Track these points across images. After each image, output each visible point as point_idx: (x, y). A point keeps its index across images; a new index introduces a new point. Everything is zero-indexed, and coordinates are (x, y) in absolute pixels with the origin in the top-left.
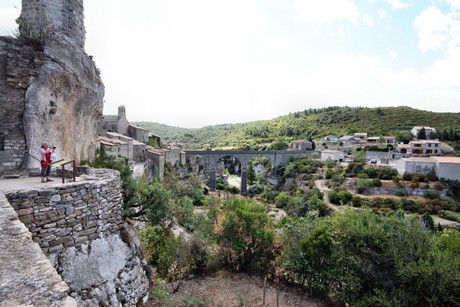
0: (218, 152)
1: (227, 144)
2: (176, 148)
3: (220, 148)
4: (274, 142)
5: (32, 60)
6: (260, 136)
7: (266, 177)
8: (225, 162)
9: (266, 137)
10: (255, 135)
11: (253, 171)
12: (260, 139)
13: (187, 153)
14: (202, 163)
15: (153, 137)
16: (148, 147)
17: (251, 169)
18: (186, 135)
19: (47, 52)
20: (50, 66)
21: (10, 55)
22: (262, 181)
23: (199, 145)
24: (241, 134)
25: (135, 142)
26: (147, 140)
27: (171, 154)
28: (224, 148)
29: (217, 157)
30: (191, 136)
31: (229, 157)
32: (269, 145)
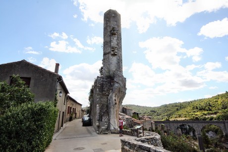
0: (174, 122)
1: (180, 116)
2: (149, 119)
3: (176, 119)
4: (218, 114)
5: (111, 84)
6: (204, 110)
7: (220, 141)
8: (182, 129)
9: (210, 110)
10: (201, 109)
11: (207, 136)
12: (206, 112)
13: (156, 122)
14: (165, 129)
15: (135, 113)
16: (133, 119)
17: (204, 134)
18: (151, 111)
19: (115, 80)
20: (116, 85)
21: (104, 83)
22: (216, 146)
23: (160, 117)
24: (189, 109)
25: (127, 117)
26: (132, 115)
27: (147, 123)
28: (179, 119)
29: (176, 125)
30: (154, 112)
31: (183, 125)
32: (215, 116)
